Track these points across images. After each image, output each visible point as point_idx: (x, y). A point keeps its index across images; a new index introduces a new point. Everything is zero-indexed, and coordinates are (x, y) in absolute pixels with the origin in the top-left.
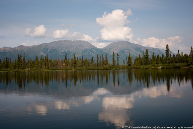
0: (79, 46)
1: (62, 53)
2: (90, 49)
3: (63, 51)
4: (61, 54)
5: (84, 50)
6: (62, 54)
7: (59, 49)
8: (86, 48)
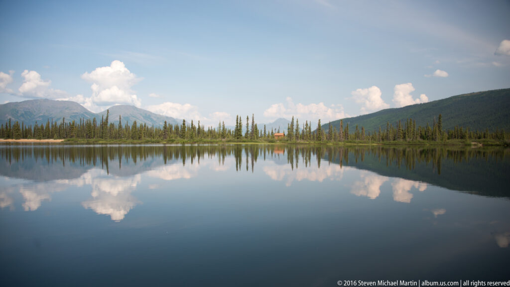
0: (66, 109)
1: (40, 116)
2: (82, 113)
3: (41, 115)
4: (38, 119)
5: (73, 115)
6: (41, 119)
7: (35, 112)
8: (75, 111)
